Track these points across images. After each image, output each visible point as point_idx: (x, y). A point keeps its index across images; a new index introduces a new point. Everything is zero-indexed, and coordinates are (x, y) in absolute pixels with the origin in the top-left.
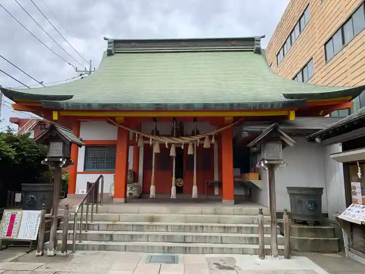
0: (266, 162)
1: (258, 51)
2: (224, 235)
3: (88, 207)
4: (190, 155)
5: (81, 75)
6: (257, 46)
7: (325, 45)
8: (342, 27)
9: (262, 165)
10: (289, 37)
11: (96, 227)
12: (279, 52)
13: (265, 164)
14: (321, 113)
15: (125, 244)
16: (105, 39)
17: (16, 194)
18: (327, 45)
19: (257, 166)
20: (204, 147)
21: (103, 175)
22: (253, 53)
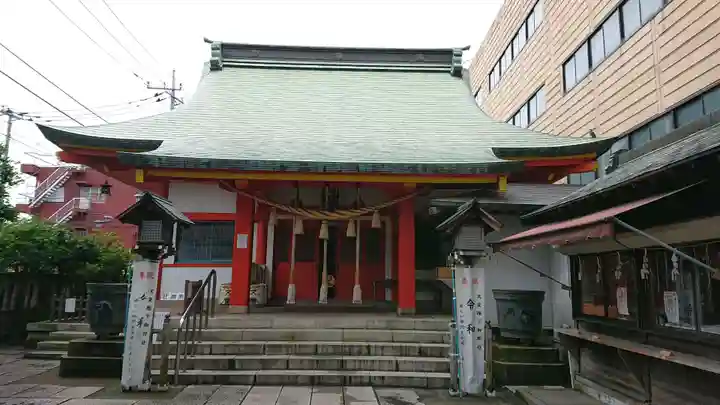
0: (461, 253)
1: (458, 73)
2: (399, 359)
3: (195, 318)
4: (350, 238)
5: (157, 95)
6: (455, 64)
7: (564, 65)
8: (589, 39)
9: (456, 257)
10: (510, 47)
11: (207, 350)
12: (493, 70)
13: (460, 256)
14: (550, 178)
15: (254, 373)
16: (206, 41)
17: (67, 300)
18: (567, 66)
19: (449, 258)
20: (373, 226)
21: (215, 269)
22: (448, 75)
